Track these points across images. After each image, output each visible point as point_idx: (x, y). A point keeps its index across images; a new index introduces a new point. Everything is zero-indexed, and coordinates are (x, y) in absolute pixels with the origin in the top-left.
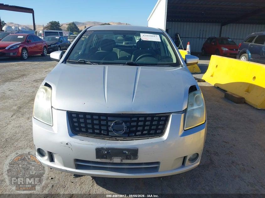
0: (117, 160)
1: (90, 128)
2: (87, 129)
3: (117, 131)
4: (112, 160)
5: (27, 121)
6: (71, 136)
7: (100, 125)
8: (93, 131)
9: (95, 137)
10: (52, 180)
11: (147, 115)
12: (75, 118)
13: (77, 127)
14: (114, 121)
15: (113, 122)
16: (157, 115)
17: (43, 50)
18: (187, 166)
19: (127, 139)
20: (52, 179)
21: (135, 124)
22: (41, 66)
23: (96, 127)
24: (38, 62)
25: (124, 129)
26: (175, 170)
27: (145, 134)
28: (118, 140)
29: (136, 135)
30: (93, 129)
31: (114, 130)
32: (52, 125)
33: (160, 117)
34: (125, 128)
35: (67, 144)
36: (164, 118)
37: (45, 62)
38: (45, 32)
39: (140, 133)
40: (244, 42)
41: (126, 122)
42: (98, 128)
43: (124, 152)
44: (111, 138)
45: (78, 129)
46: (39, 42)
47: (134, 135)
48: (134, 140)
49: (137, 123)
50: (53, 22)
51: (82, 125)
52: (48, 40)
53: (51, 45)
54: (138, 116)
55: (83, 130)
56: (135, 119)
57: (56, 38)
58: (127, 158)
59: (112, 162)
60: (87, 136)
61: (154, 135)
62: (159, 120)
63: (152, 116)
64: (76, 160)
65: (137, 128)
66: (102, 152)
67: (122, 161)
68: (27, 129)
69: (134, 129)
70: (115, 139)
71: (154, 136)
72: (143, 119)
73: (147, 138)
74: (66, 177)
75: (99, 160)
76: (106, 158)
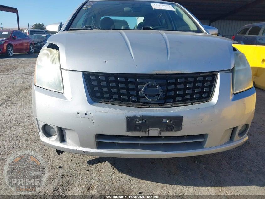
0: (153, 132)
1: (115, 93)
2: (111, 94)
3: (150, 97)
4: (147, 133)
5: (20, 109)
6: (90, 103)
7: (127, 89)
8: (119, 97)
9: (121, 104)
10: (61, 169)
11: (188, 75)
12: (94, 80)
13: (97, 92)
14: (144, 84)
15: (145, 86)
16: (201, 75)
17: (30, 47)
18: (236, 141)
19: (164, 106)
20: (60, 167)
21: (172, 87)
22: (29, 62)
23: (122, 91)
24: (25, 59)
25: (160, 93)
26: (222, 145)
27: (187, 100)
28: (152, 108)
29: (174, 101)
30: (119, 94)
31: (146, 95)
32: (62, 92)
33: (205, 77)
34: (161, 91)
35: (86, 114)
36: (210, 78)
37: (32, 59)
38: (30, 31)
39: (180, 98)
40: (238, 35)
41: (161, 85)
42: (126, 93)
43: (164, 121)
44: (143, 105)
45: (99, 95)
46: (25, 39)
47: (172, 101)
48: (173, 107)
49: (176, 86)
50: (37, 24)
51: (105, 90)
52: (34, 38)
53: (38, 43)
54: (176, 77)
55: (106, 95)
56: (173, 81)
57: (43, 36)
58: (168, 130)
59: (147, 135)
60: (112, 104)
61: (198, 100)
62: (204, 81)
63: (195, 76)
64: (99, 136)
65: (175, 92)
66: (134, 121)
67: (160, 133)
68: (20, 117)
69: (172, 93)
70: (148, 106)
71: (199, 102)
72: (183, 80)
73: (190, 104)
74: (78, 165)
75: (130, 134)
76: (140, 130)
